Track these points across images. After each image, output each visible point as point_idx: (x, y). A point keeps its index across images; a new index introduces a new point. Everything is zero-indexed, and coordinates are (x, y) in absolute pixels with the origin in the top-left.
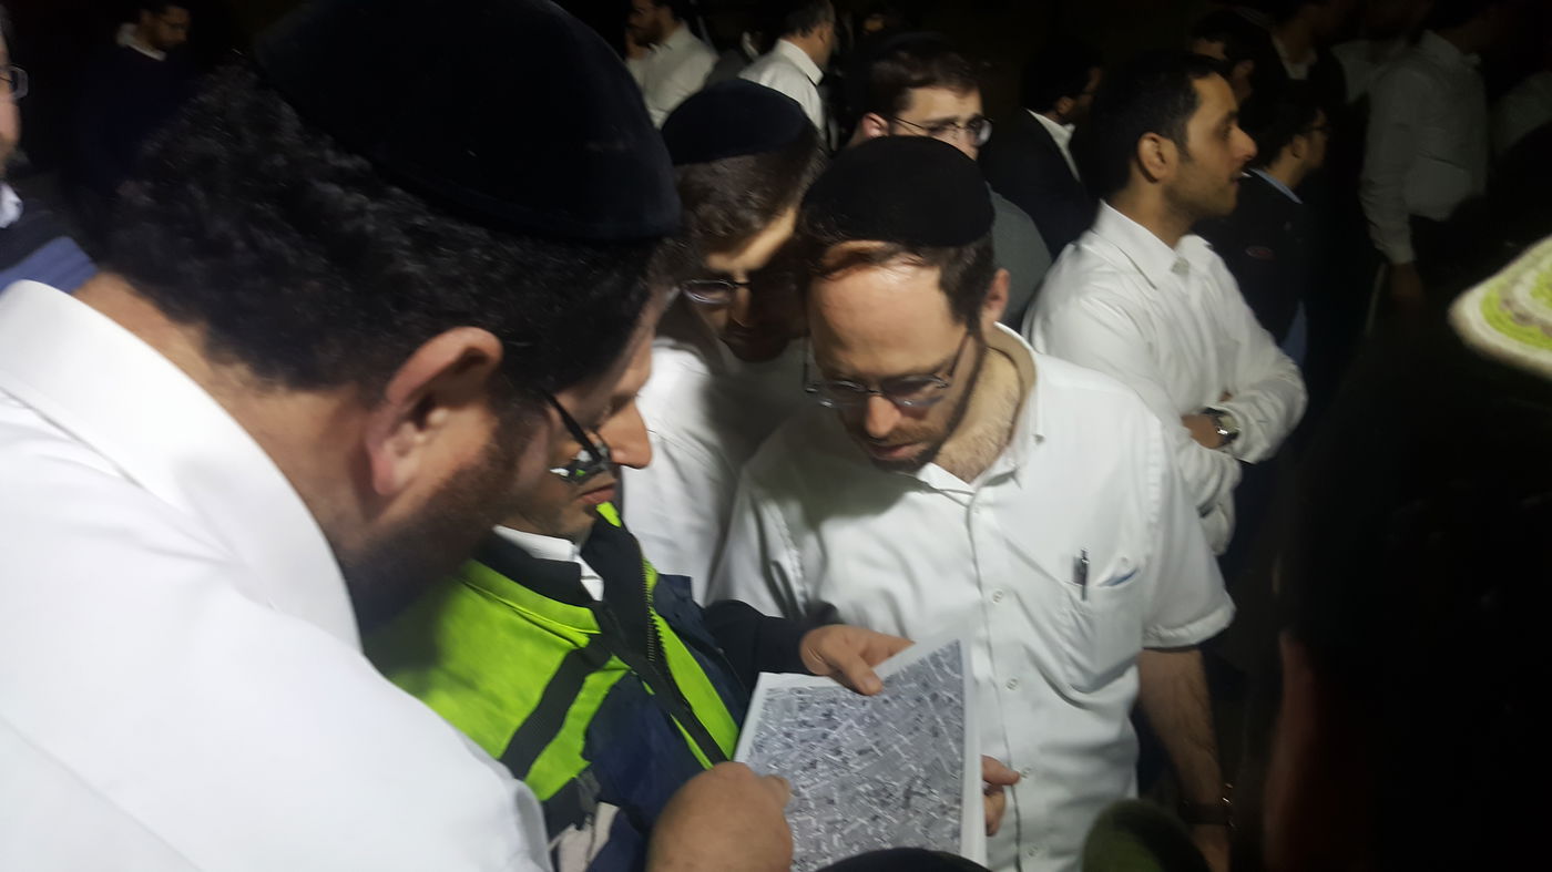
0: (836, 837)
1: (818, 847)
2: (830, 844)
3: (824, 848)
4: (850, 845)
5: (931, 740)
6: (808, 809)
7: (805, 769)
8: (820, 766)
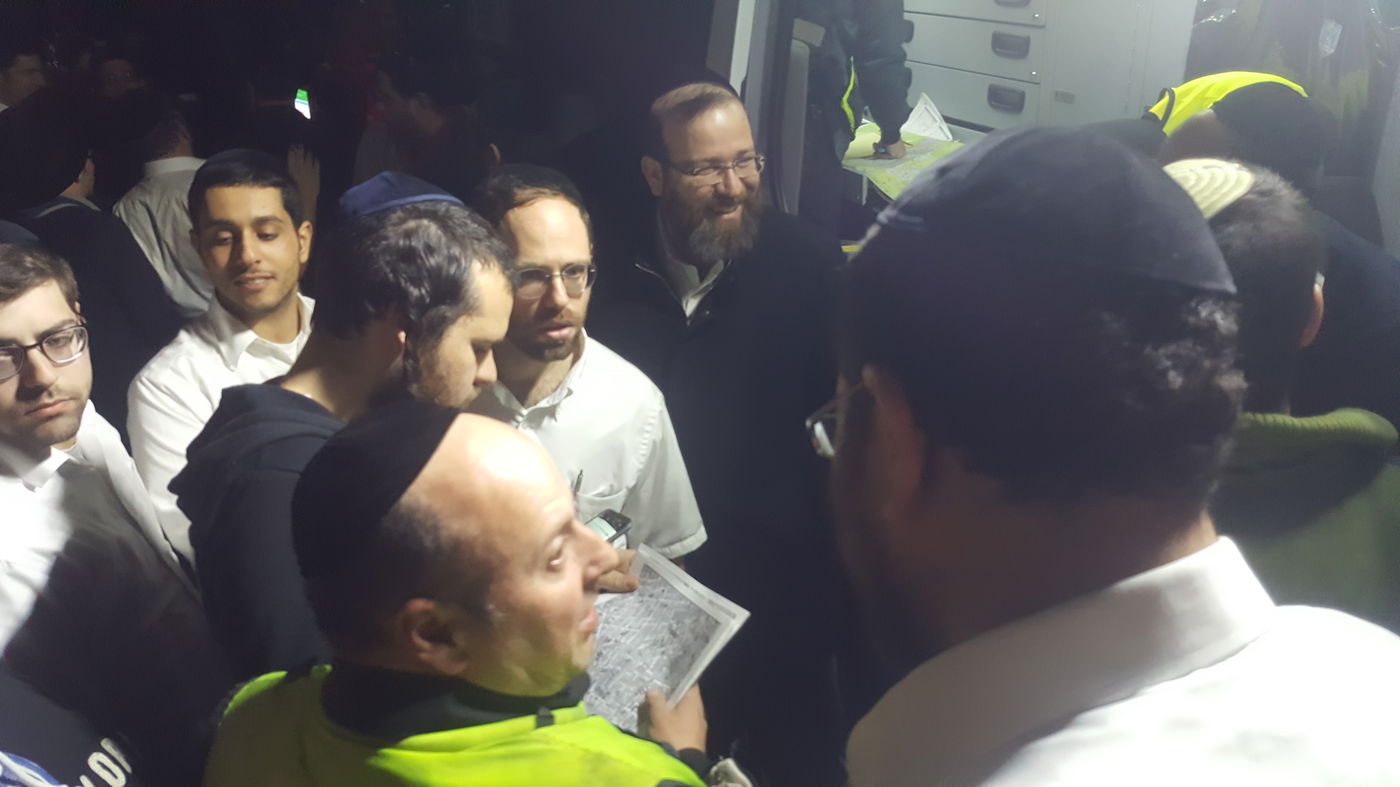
0: (648, 671)
1: (643, 680)
2: (648, 675)
3: (647, 679)
4: (661, 670)
5: (665, 610)
6: (618, 672)
7: (597, 659)
8: (604, 652)
